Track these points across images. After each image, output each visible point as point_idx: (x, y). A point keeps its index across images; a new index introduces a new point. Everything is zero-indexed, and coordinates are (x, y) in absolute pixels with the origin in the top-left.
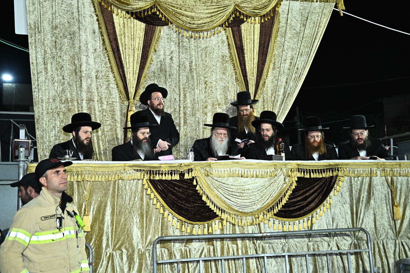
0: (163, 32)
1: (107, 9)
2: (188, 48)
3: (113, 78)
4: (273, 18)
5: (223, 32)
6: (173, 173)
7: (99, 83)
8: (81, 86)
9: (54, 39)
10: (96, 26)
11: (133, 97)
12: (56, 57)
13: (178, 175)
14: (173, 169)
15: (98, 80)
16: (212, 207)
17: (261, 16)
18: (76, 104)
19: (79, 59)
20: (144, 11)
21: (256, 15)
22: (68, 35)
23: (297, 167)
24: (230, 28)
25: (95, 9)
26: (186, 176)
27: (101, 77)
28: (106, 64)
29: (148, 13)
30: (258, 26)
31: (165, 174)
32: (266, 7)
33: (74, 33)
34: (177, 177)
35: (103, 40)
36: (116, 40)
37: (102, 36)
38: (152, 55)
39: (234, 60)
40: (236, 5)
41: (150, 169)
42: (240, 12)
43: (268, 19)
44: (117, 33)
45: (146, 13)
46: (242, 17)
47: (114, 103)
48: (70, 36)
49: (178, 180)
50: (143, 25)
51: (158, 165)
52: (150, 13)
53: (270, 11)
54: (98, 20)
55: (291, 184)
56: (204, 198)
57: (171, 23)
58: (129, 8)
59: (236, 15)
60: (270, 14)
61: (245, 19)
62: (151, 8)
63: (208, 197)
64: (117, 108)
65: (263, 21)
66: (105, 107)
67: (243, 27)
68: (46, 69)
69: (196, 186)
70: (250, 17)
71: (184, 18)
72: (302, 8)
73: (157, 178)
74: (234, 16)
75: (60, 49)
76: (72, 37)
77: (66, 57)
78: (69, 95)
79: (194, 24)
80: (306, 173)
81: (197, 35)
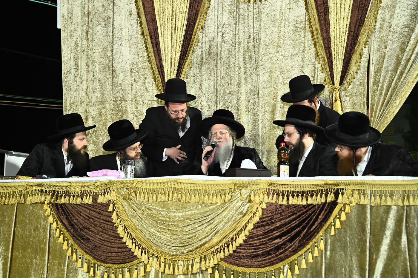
2: (246, 17)
6: (85, 194)
7: (133, 78)
9: (85, 28)
12: (86, 50)
13: (91, 198)
14: (86, 189)
15: (133, 74)
16: (129, 243)
22: (101, 22)
23: (266, 187)
26: (101, 199)
27: (137, 69)
28: (143, 53)
31: (74, 196)
33: (108, 19)
34: (89, 200)
35: (140, 22)
38: (198, 34)
39: (313, 26)
41: (55, 189)
48: (105, 23)
49: (90, 205)
51: (68, 184)
55: (254, 214)
56: (120, 230)
63: (125, 228)
69: (112, 212)
73: (63, 200)
75: (92, 40)
76: (107, 24)
78: (99, 96)
80: (281, 197)
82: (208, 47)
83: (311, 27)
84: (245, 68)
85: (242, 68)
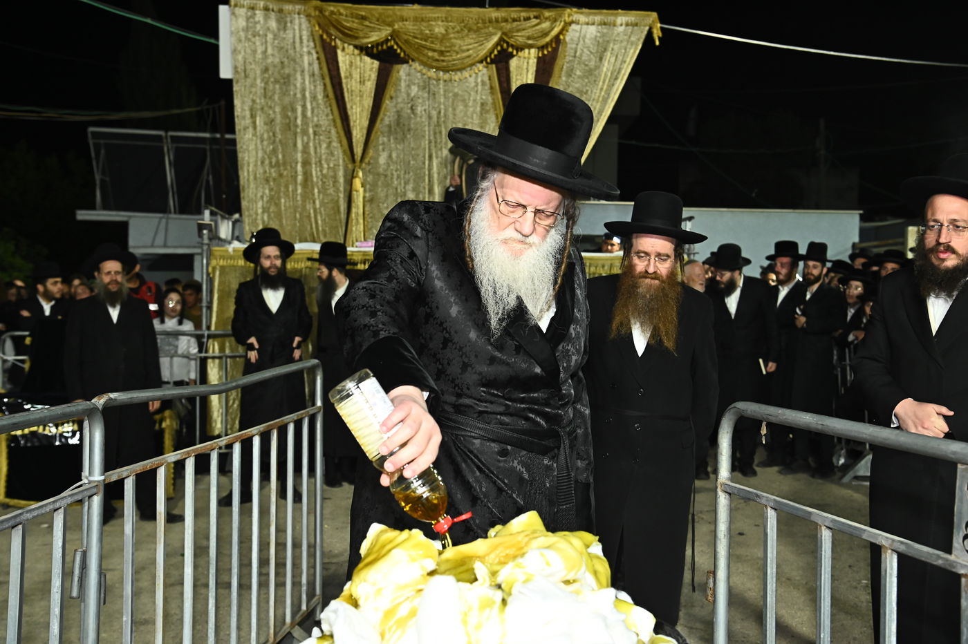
0: (402, 71)
1: (330, 44)
2: (436, 93)
3: (335, 133)
4: (555, 50)
5: (485, 70)
7: (318, 141)
8: (295, 145)
9: (263, 85)
10: (316, 66)
11: (359, 159)
15: (317, 137)
17: (538, 48)
18: (289, 167)
19: (294, 110)
20: (378, 45)
21: (530, 47)
24: (494, 66)
25: (315, 44)
27: (321, 132)
28: (327, 115)
29: (382, 46)
30: (533, 62)
32: (546, 34)
33: (289, 76)
35: (325, 85)
36: (340, 84)
37: (323, 79)
38: (387, 103)
40: (504, 33)
42: (507, 43)
43: (548, 51)
44: (343, 75)
45: (380, 48)
46: (510, 50)
47: (336, 167)
50: (376, 64)
52: (385, 47)
53: (551, 41)
54: (318, 59)
57: (413, 60)
58: (357, 42)
59: (502, 47)
60: (551, 45)
61: (515, 52)
62: (387, 41)
64: (341, 173)
65: (540, 55)
66: (325, 171)
67: (513, 63)
68: (254, 123)
70: (522, 49)
71: (430, 54)
72: (599, 35)
74: (499, 48)
75: (270, 98)
76: (286, 81)
77: (278, 109)
78: (280, 156)
79: (443, 61)
81: (447, 76)
82: (396, 117)
83: (496, 110)
84: (436, 142)
85: (433, 141)
